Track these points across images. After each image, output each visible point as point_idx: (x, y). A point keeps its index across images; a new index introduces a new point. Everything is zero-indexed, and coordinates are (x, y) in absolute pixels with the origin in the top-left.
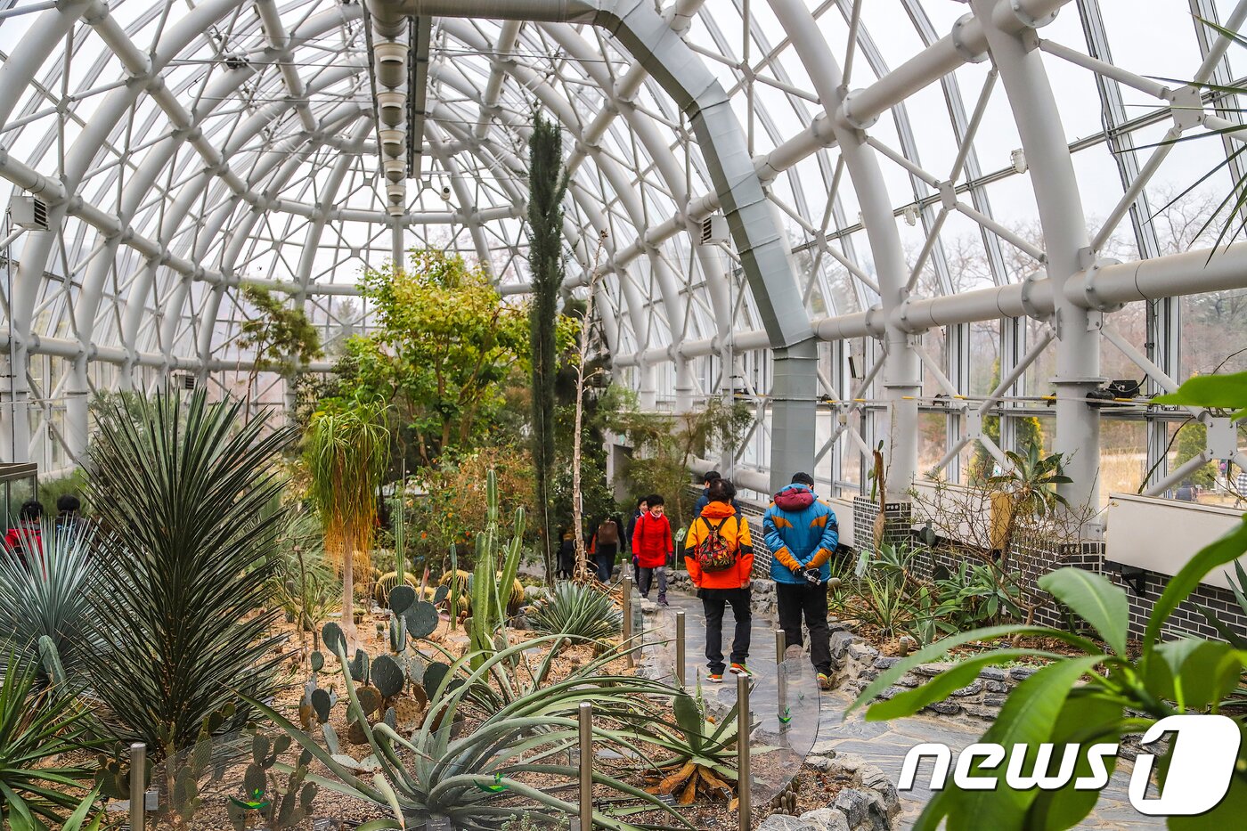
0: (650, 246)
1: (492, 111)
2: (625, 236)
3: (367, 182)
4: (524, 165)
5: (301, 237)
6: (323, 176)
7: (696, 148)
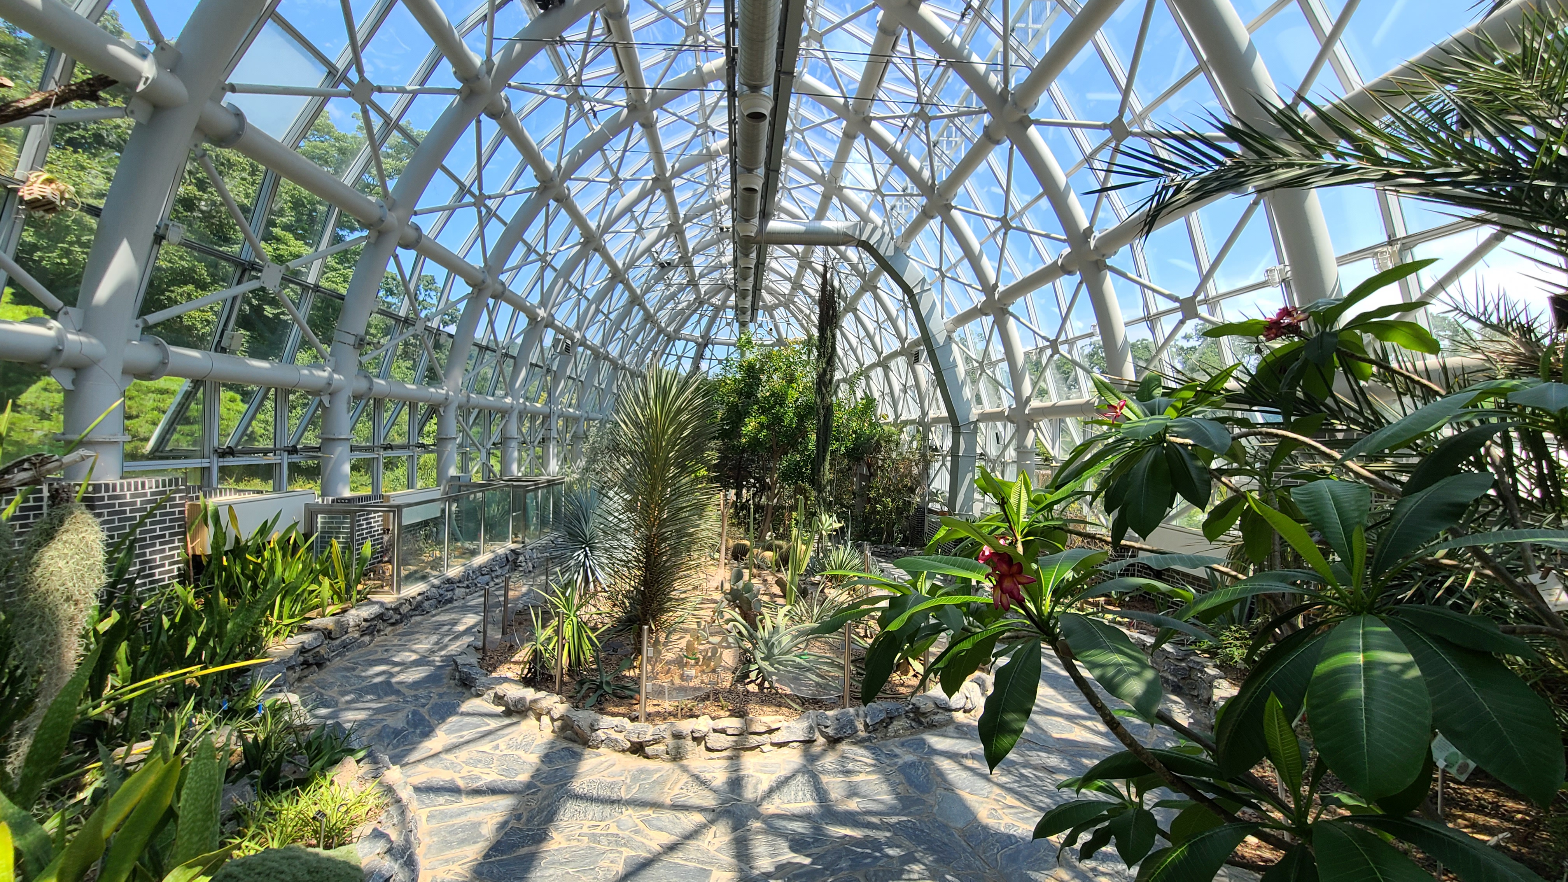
0: (884, 364)
1: (797, 285)
2: (870, 358)
3: (728, 324)
4: (815, 318)
5: (692, 353)
6: (705, 321)
7: (910, 312)
